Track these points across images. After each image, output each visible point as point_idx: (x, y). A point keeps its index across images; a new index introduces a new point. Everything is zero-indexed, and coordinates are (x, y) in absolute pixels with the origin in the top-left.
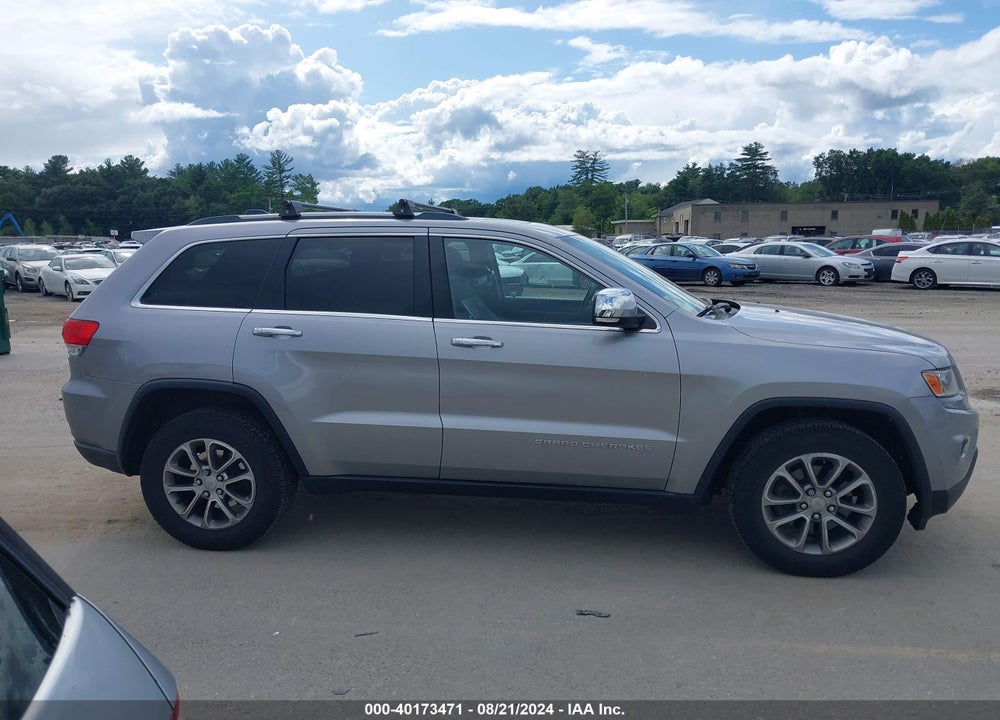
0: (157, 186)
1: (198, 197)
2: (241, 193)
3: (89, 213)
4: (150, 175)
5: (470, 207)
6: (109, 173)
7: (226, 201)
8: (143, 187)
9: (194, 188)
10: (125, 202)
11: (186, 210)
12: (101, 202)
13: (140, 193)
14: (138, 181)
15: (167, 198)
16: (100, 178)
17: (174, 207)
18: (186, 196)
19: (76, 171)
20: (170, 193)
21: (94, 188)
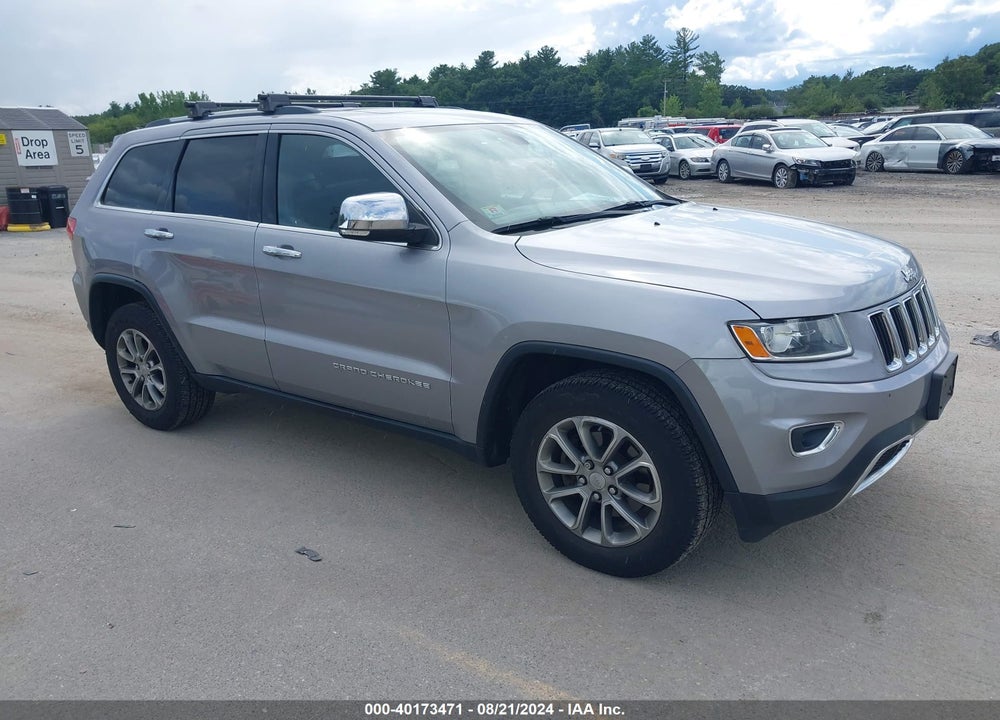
0: (567, 74)
1: (603, 83)
2: (646, 76)
3: (509, 104)
4: (562, 63)
5: (904, 74)
6: (528, 65)
7: (629, 86)
8: (555, 77)
9: (600, 74)
10: (539, 93)
11: (591, 96)
12: (519, 93)
13: (551, 82)
14: (551, 71)
15: (575, 86)
16: (520, 70)
17: (580, 94)
18: (592, 83)
19: (501, 65)
20: (580, 80)
21: (514, 80)
